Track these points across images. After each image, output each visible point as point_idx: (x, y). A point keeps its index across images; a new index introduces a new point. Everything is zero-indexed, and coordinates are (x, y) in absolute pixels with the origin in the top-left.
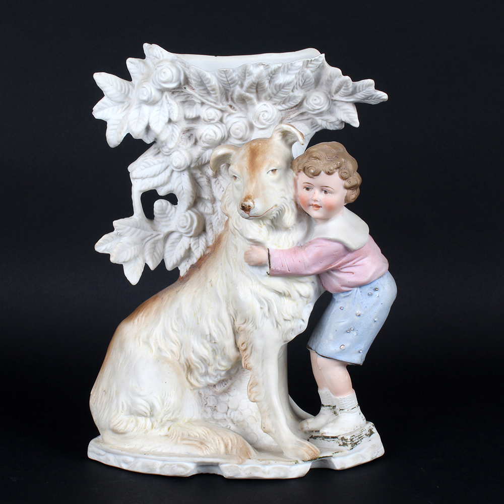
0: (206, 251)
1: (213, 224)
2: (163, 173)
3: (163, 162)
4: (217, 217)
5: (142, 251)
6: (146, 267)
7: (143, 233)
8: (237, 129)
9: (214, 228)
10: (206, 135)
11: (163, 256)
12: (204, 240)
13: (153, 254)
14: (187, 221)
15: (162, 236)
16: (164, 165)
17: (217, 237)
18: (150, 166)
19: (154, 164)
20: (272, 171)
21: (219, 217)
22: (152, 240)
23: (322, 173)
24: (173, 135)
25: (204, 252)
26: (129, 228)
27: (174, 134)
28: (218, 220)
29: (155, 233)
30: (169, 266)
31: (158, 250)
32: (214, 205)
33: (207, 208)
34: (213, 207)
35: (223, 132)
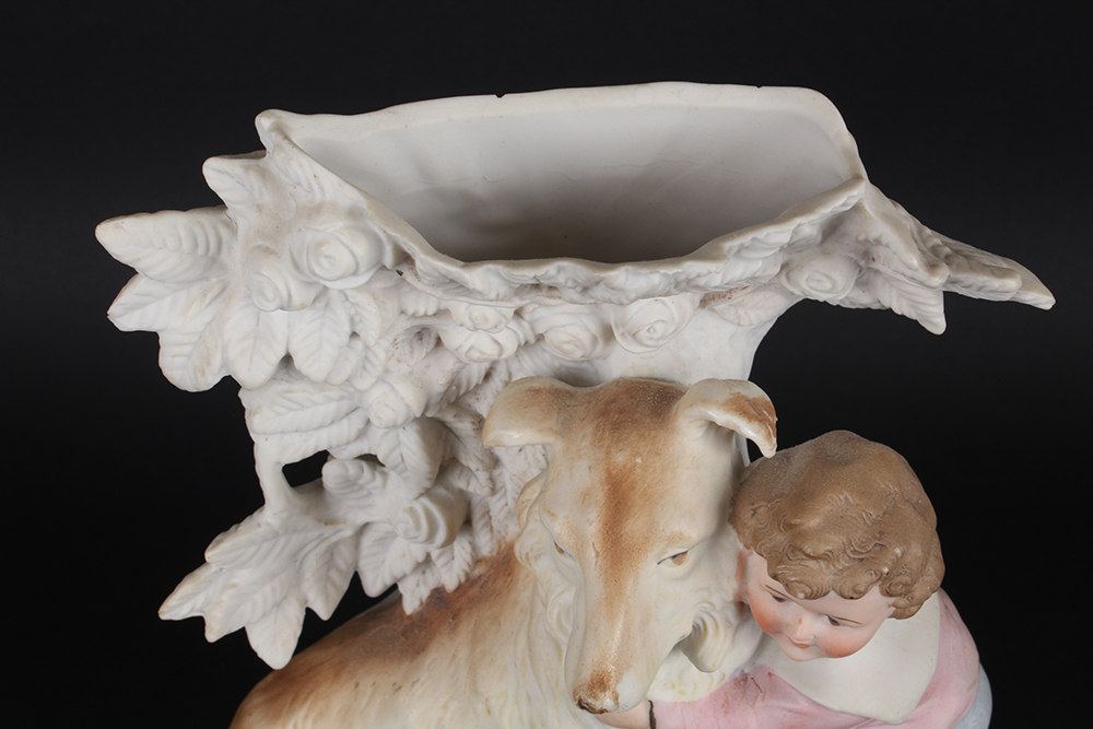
0: (472, 570)
1: (493, 514)
2: (345, 421)
3: (342, 398)
4: (503, 502)
5: (296, 582)
6: (310, 615)
7: (295, 540)
8: (568, 342)
9: (494, 523)
10: (471, 348)
11: (357, 566)
12: (468, 548)
13: (328, 578)
14: (418, 527)
15: (348, 532)
16: (345, 406)
17: (503, 546)
18: (303, 407)
19: (315, 404)
20: (674, 557)
21: (510, 501)
22: (323, 546)
23: (832, 593)
24: (366, 358)
25: (467, 574)
26: (253, 549)
27: (371, 357)
28: (506, 508)
29: (328, 530)
30: (373, 588)
31: (341, 563)
32: (496, 473)
33: (473, 482)
34: (491, 479)
35: (522, 336)
